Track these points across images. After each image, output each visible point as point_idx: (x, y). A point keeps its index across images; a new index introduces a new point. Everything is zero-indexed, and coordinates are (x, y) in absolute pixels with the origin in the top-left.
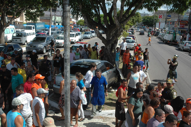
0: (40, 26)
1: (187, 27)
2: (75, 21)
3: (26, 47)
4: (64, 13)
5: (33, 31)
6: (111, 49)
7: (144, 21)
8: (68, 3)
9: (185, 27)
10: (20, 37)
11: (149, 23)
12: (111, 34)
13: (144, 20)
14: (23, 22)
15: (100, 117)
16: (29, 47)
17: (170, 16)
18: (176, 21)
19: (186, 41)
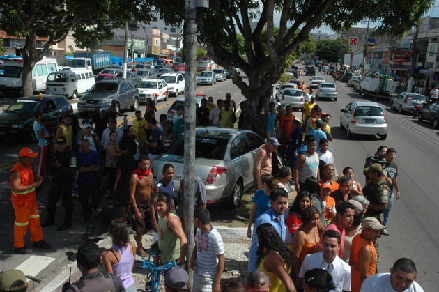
0: (102, 59)
1: (409, 64)
2: (174, 49)
3: (79, 103)
4: (187, 36)
5: (88, 70)
6: (259, 108)
7: (318, 50)
8: (194, 17)
9: (405, 64)
10: (63, 83)
11: (330, 54)
12: (260, 77)
13: (319, 47)
14: (65, 51)
15: (241, 239)
16: (84, 104)
17: (373, 41)
18: (387, 50)
19: (407, 93)
